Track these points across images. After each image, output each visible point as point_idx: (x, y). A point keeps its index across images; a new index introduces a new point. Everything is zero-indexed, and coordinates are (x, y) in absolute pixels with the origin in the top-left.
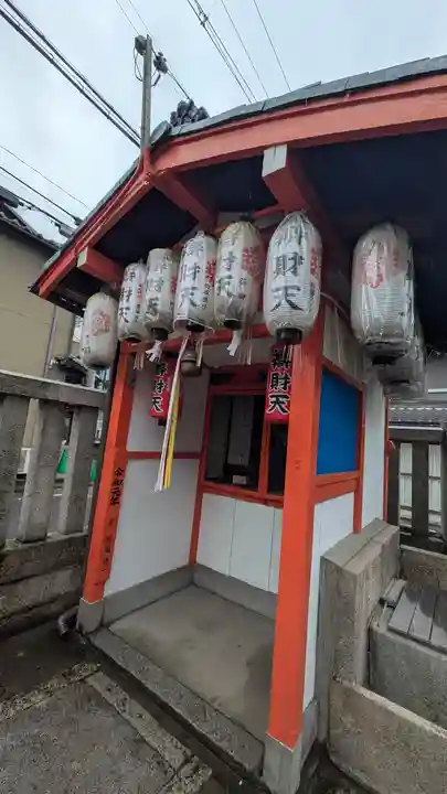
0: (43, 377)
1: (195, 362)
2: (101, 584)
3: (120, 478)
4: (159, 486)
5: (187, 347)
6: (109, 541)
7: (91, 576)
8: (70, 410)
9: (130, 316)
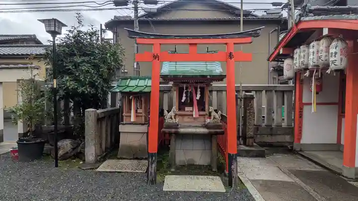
0: (274, 84)
1: (319, 76)
2: (299, 139)
3: (301, 111)
4: (313, 111)
5: (316, 72)
6: (300, 127)
7: (296, 137)
8: (283, 92)
9: (297, 65)
